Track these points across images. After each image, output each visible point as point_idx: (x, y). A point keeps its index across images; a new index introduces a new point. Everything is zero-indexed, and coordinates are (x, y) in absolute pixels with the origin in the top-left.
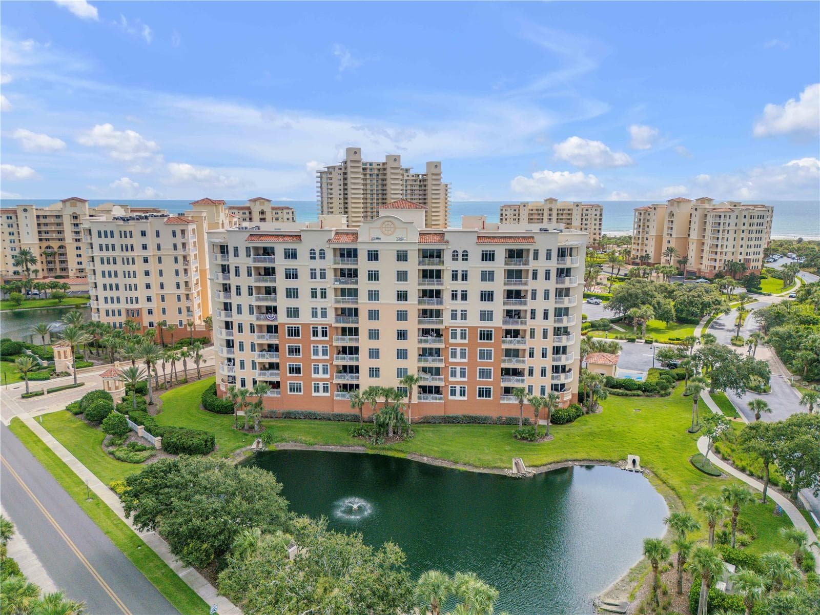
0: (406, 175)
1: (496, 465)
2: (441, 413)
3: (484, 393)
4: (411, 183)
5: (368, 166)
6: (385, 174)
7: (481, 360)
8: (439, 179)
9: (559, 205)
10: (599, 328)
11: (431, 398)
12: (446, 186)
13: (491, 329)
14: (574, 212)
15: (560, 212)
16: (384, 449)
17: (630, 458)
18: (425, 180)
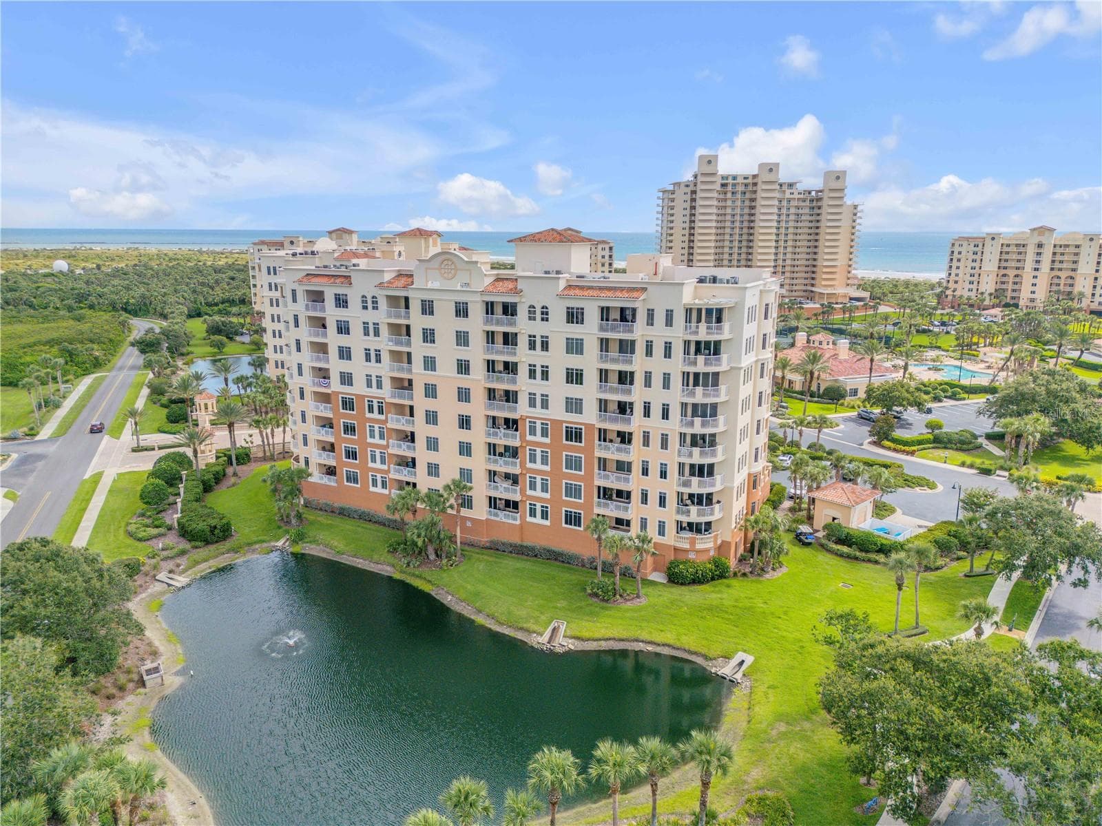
0: (788, 192)
1: (525, 625)
2: (516, 540)
3: (574, 519)
4: (796, 203)
5: (730, 181)
6: (755, 192)
7: (567, 471)
8: (842, 198)
9: (1055, 238)
10: (949, 446)
11: (503, 517)
12: (855, 207)
13: (581, 427)
14: (1084, 251)
15: (1058, 250)
16: (414, 575)
17: (740, 656)
18: (819, 200)
